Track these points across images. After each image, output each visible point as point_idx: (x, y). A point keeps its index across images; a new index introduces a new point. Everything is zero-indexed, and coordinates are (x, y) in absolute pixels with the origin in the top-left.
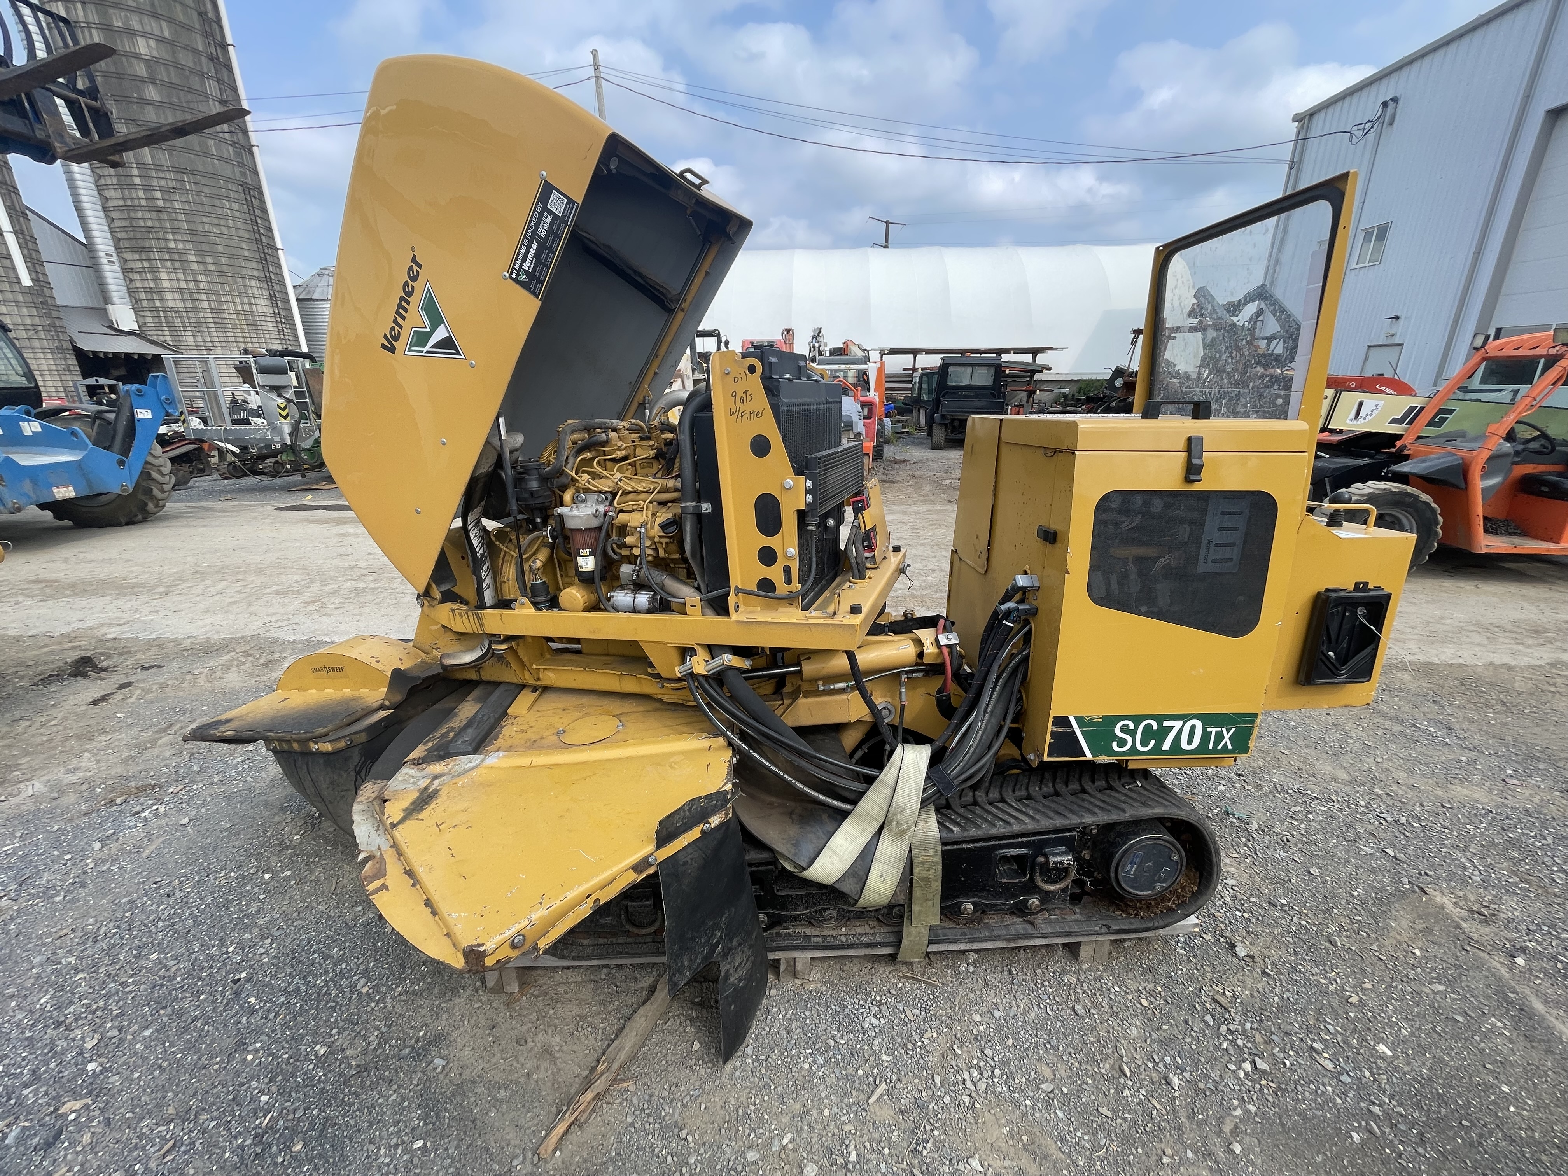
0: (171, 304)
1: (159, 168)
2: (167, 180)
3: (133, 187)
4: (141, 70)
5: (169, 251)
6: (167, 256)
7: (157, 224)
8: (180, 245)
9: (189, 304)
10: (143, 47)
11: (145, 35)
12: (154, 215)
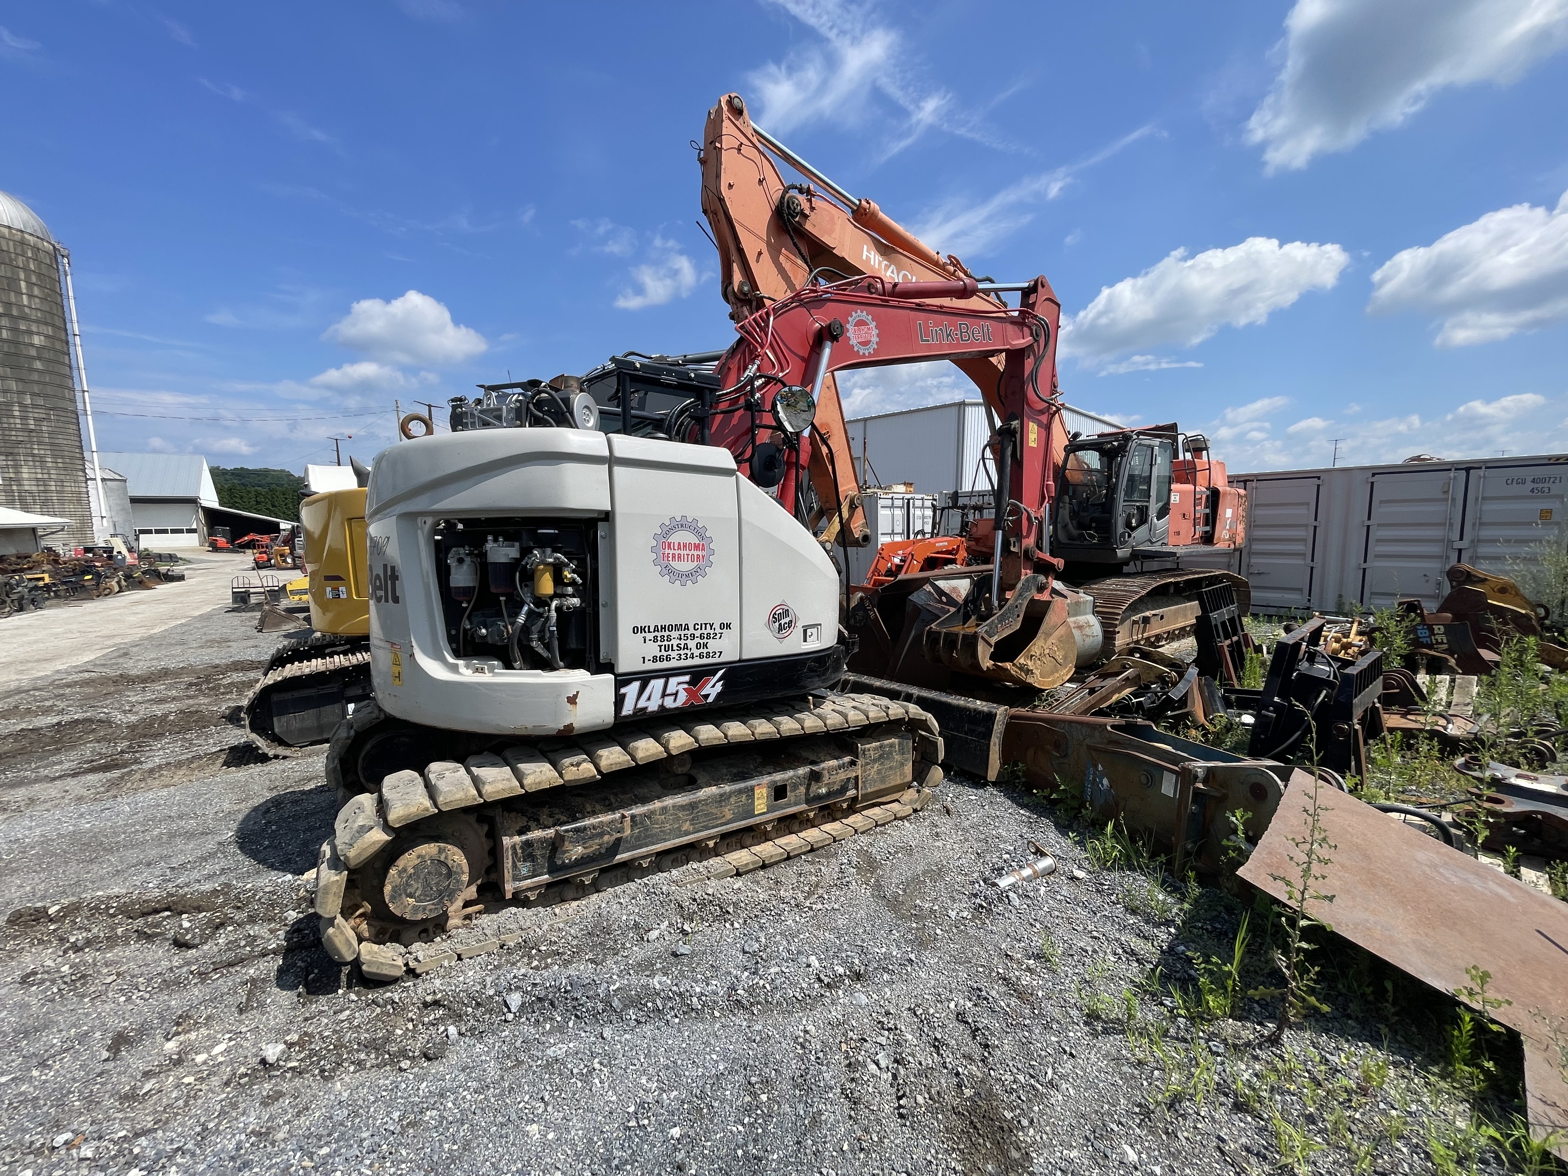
0: (26, 488)
1: (34, 406)
2: (40, 414)
3: (14, 417)
4: (33, 352)
5: (33, 455)
6: (30, 459)
7: (26, 439)
8: (42, 452)
9: (42, 488)
10: (37, 340)
11: (38, 334)
12: (26, 434)
